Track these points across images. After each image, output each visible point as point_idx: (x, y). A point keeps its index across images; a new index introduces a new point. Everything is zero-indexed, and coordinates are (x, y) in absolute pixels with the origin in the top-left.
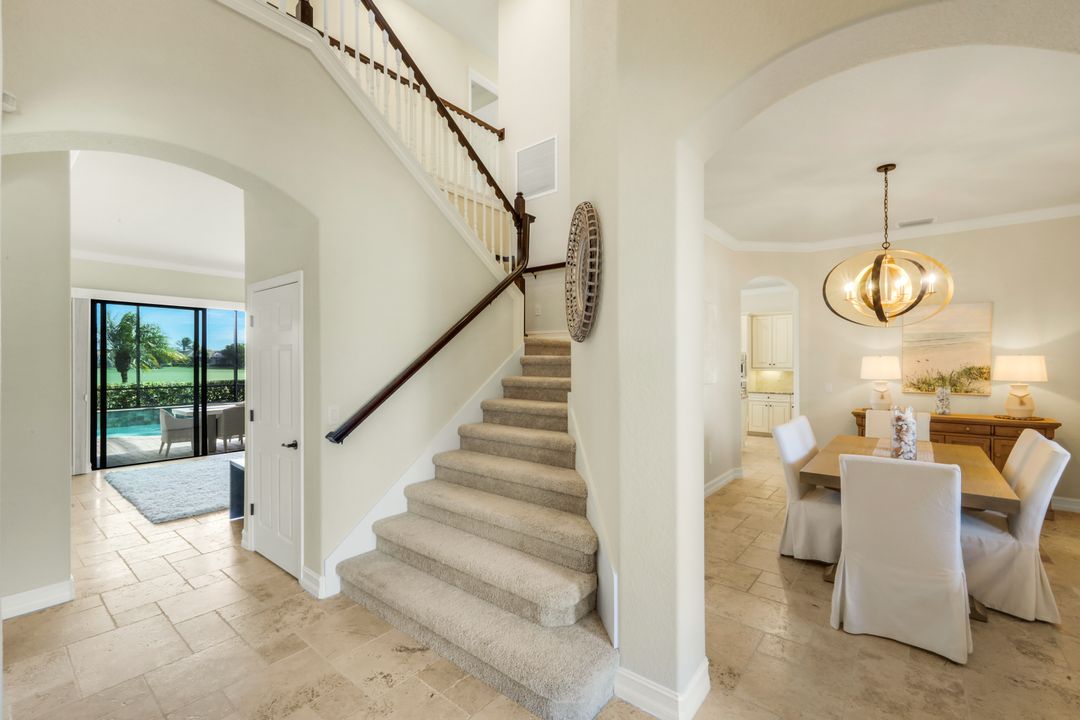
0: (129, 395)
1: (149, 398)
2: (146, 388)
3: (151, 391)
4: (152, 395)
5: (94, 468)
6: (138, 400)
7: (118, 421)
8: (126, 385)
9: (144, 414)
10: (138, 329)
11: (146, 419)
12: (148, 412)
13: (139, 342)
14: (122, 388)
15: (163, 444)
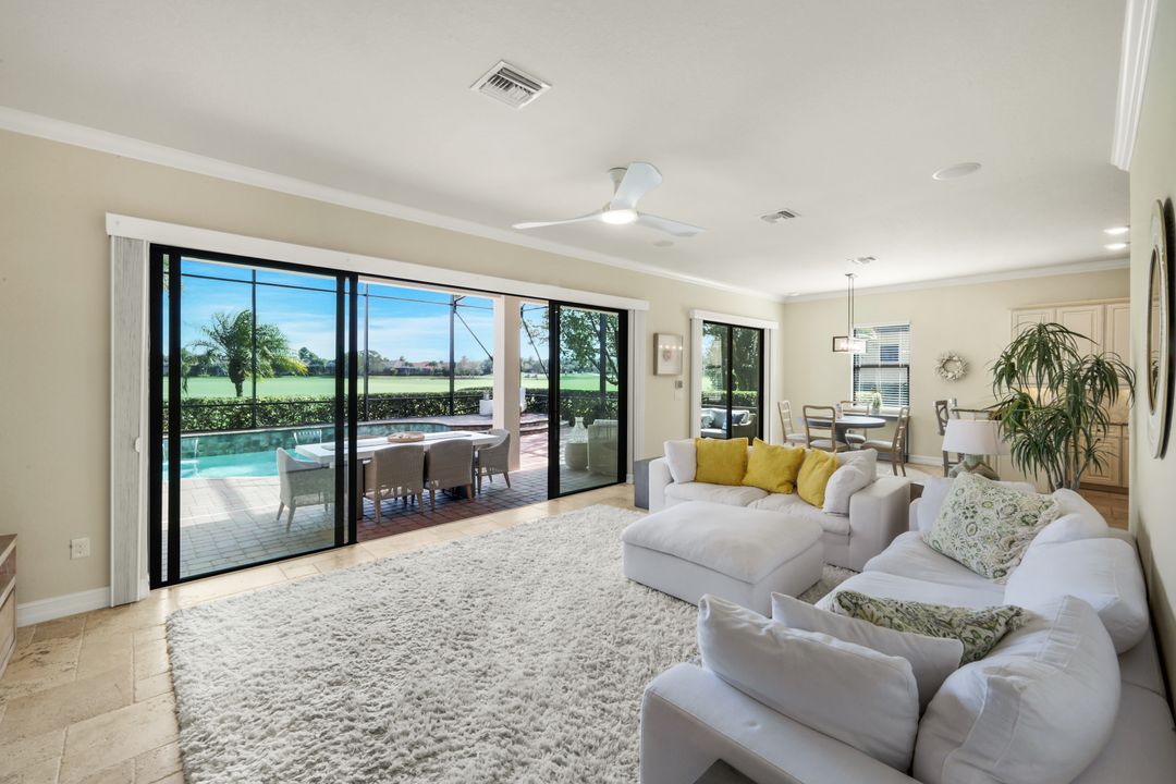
0: (243, 411)
1: (266, 415)
2: (264, 404)
3: (269, 408)
4: (270, 412)
5: (156, 583)
6: (253, 418)
7: (230, 446)
8: (240, 400)
9: (261, 438)
10: (254, 330)
11: (262, 444)
12: (265, 435)
13: (256, 347)
14: (236, 404)
15: (282, 505)
